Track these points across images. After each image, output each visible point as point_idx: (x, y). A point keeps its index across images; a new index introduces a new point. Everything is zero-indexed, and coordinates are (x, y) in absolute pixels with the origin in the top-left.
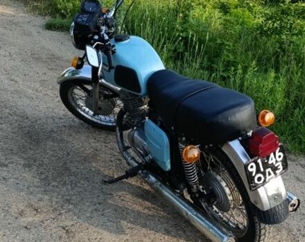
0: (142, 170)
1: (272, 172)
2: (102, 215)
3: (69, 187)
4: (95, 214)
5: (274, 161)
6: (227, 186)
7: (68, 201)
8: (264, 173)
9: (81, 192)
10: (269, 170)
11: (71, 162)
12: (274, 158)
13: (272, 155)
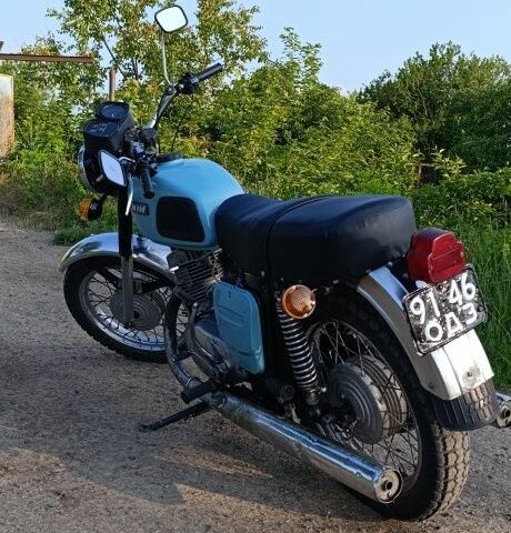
1: (456, 320)
2: (136, 474)
3: (74, 437)
4: (122, 473)
5: (459, 298)
6: (374, 383)
7: (71, 456)
8: (443, 322)
9: (96, 443)
10: (450, 316)
11: (82, 403)
12: (458, 292)
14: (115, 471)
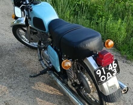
0: (49, 71)
1: (110, 74)
2: (27, 94)
3: (13, 79)
4: (23, 94)
5: (111, 68)
6: (89, 80)
7: (11, 87)
8: (106, 75)
9: (18, 82)
10: (109, 73)
11: (16, 66)
12: (111, 67)
13: (110, 65)
14: (21, 93)
